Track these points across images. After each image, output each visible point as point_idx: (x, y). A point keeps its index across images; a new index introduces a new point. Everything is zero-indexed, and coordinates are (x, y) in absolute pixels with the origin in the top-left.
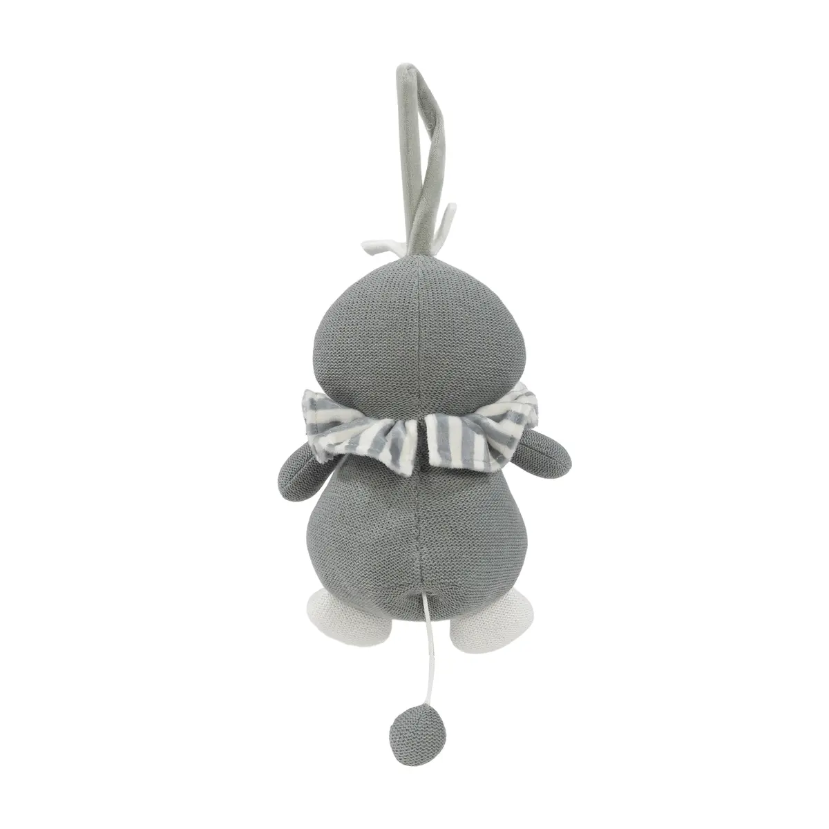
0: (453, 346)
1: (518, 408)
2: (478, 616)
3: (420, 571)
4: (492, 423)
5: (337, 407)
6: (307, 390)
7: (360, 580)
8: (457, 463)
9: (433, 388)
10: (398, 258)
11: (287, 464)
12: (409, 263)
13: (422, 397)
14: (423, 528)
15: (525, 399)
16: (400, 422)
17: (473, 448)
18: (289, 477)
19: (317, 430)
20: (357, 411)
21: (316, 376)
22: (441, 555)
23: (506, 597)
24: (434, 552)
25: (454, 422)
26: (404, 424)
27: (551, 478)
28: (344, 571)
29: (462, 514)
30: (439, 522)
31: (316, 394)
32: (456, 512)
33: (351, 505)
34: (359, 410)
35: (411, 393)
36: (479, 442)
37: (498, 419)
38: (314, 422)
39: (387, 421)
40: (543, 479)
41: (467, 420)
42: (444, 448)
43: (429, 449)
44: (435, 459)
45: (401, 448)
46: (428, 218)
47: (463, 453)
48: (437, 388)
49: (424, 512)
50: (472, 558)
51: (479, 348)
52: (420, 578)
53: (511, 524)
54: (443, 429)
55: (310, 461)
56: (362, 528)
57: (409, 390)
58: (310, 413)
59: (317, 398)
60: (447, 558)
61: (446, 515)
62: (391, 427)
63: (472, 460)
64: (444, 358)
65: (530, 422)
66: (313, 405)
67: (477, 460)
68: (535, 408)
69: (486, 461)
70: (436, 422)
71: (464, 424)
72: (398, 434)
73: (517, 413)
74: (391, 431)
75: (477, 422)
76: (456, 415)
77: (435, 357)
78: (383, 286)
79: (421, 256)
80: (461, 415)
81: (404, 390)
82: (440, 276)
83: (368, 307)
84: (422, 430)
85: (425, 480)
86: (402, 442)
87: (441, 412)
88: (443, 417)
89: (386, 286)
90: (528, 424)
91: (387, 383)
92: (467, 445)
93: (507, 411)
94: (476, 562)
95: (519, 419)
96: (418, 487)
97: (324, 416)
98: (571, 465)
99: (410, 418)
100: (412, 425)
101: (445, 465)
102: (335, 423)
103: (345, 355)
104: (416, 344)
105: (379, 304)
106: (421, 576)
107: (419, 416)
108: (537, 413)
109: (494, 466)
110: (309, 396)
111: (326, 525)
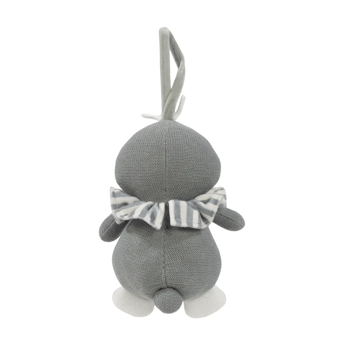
0: (183, 166)
1: (215, 197)
2: (197, 300)
3: (165, 278)
4: (202, 204)
5: (126, 196)
6: (112, 187)
7: (137, 282)
8: (184, 224)
9: (172, 187)
10: (157, 121)
11: (103, 224)
12: (162, 124)
13: (167, 191)
14: (166, 257)
15: (220, 192)
16: (156, 204)
17: (192, 217)
18: (104, 230)
19: (116, 207)
20: (136, 198)
21: (116, 180)
22: (176, 271)
23: (211, 290)
24: (172, 269)
25: (183, 204)
26: (158, 205)
27: (234, 231)
28: (129, 278)
29: (187, 250)
30: (175, 254)
31: (116, 189)
32: (183, 249)
33: (132, 245)
34: (137, 197)
35: (162, 189)
36: (196, 214)
37: (205, 202)
38: (115, 204)
39: (150, 203)
40: (230, 231)
41: (190, 202)
42: (178, 217)
43: (170, 218)
44: (173, 222)
45: (156, 216)
46: (173, 101)
47: (187, 219)
48: (175, 187)
49: (167, 249)
50: (191, 272)
51: (196, 167)
52: (165, 282)
53: (212, 255)
54: (177, 208)
55: (114, 222)
56: (137, 257)
57: (160, 188)
58: (113, 198)
59: (116, 191)
60: (179, 272)
61: (179, 251)
62: (152, 206)
63: (192, 223)
64: (178, 172)
65: (222, 203)
66: (114, 195)
67: (194, 223)
68: (225, 196)
69: (200, 223)
70: (174, 204)
71: (188, 204)
72: (155, 209)
73: (215, 199)
74: (152, 208)
75: (195, 203)
76: (184, 200)
77: (173, 172)
78: (149, 135)
79: (168, 121)
80: (187, 200)
81: (158, 188)
82: (177, 131)
83: (141, 146)
84: (167, 208)
85: (168, 233)
86: (157, 213)
87: (177, 199)
88: (177, 201)
89: (150, 136)
90: (221, 204)
91: (150, 184)
92: (189, 216)
93: (210, 198)
94: (193, 274)
95: (216, 202)
96: (165, 237)
97: (120, 200)
98: (244, 225)
99: (162, 201)
100: (162, 205)
101: (179, 225)
102: (125, 204)
103: (130, 170)
104: (164, 165)
105: (146, 145)
106: (165, 281)
107: (166, 201)
108: (226, 199)
109: (204, 226)
110: (112, 190)
111: (120, 255)
